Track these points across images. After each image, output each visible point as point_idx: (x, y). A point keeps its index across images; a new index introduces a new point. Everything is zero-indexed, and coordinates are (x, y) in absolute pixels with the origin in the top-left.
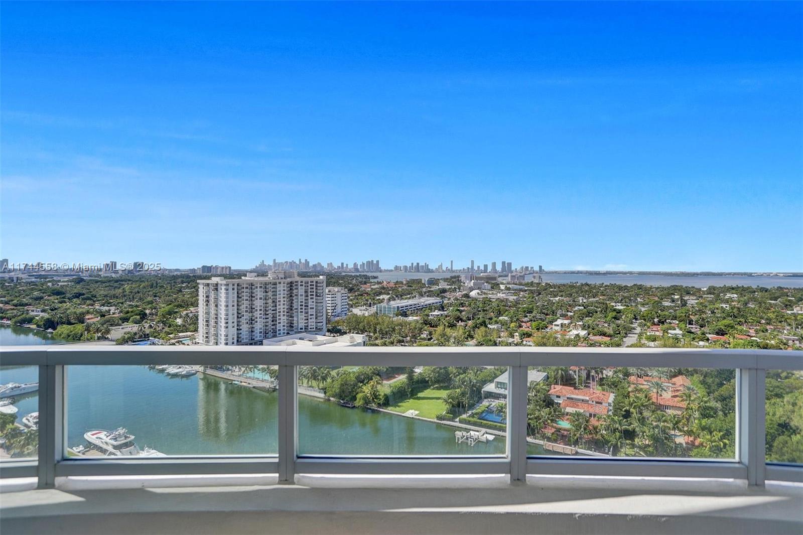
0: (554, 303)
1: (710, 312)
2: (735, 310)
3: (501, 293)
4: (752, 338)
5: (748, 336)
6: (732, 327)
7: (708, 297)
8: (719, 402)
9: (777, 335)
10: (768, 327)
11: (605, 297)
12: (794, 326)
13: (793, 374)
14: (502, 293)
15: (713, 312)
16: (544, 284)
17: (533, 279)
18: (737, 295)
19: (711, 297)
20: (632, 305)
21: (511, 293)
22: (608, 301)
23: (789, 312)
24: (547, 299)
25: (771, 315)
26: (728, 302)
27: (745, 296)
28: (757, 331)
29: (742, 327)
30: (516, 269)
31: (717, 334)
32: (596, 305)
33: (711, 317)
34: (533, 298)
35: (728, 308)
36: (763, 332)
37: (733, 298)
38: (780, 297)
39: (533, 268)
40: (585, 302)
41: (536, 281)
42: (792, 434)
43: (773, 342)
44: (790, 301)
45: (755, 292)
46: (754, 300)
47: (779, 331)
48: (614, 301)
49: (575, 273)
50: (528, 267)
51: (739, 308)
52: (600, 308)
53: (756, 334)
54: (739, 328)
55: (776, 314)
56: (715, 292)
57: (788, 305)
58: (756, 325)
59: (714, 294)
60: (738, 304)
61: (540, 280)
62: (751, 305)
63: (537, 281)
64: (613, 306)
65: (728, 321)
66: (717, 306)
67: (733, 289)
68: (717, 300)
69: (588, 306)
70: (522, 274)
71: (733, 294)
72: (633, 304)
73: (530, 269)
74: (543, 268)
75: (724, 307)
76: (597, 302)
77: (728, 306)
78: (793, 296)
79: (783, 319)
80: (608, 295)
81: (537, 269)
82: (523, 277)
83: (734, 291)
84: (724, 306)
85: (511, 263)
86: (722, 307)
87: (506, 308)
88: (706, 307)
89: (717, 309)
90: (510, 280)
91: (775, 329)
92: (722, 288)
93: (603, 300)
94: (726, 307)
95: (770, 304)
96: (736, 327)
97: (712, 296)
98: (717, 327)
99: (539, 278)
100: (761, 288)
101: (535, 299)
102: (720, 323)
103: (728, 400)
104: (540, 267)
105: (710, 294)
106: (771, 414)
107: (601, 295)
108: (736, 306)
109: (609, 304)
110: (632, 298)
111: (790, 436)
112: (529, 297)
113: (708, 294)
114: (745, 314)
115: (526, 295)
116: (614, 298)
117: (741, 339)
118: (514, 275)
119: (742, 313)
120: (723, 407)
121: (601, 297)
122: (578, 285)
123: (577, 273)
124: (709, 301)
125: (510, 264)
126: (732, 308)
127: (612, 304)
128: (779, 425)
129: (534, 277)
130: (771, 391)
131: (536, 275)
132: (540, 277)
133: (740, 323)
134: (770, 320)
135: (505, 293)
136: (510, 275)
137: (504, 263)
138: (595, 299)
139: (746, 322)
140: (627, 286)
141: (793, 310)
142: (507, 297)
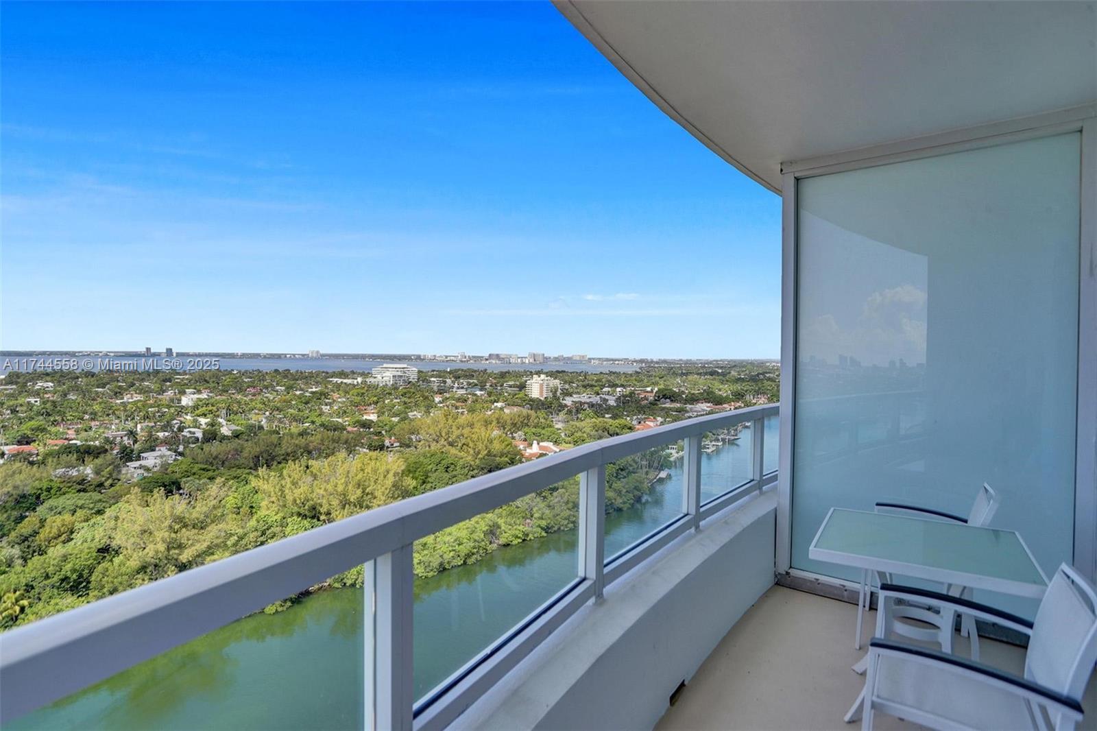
1: (9, 412)
2: (48, 405)
4: (71, 442)
5: (66, 439)
6: (43, 430)
7: (6, 389)
8: (16, 546)
9: (103, 432)
10: (93, 424)
12: (123, 418)
13: (119, 480)
15: (14, 411)
18: (53, 382)
19: (12, 389)
23: (118, 401)
25: (97, 407)
26: (38, 394)
27: (64, 384)
28: (77, 432)
29: (58, 428)
31: (20, 443)
33: (10, 419)
35: (38, 404)
36: (86, 431)
37: (47, 387)
38: (109, 383)
42: (114, 557)
43: (97, 443)
44: (120, 387)
45: (78, 378)
46: (76, 389)
47: (106, 428)
51: (54, 402)
53: (77, 435)
54: (53, 429)
55: (103, 405)
56: (19, 380)
57: (118, 393)
58: (77, 424)
59: (16, 383)
60: (53, 397)
62: (72, 397)
65: (39, 421)
66: (21, 400)
67: (47, 374)
68: (20, 393)
71: (47, 382)
75: (33, 402)
77: (38, 400)
78: (124, 381)
79: (111, 412)
83: (48, 378)
84: (32, 400)
86: (29, 403)
88: (5, 403)
89: (21, 405)
91: (101, 425)
92: (31, 374)
94: (36, 402)
95: (97, 393)
96: (49, 429)
97: (14, 387)
98: (20, 433)
100: (86, 372)
102: (24, 427)
103: (30, 539)
105: (12, 383)
106: (89, 540)
108: (51, 399)
111: (111, 561)
113: (6, 384)
114: (62, 409)
117: (56, 445)
119: (58, 408)
120: (24, 552)
124: (8, 395)
126: (44, 403)
128: (99, 551)
130: (92, 509)
133: (55, 423)
134: (95, 414)
139: (63, 420)
141: (123, 398)
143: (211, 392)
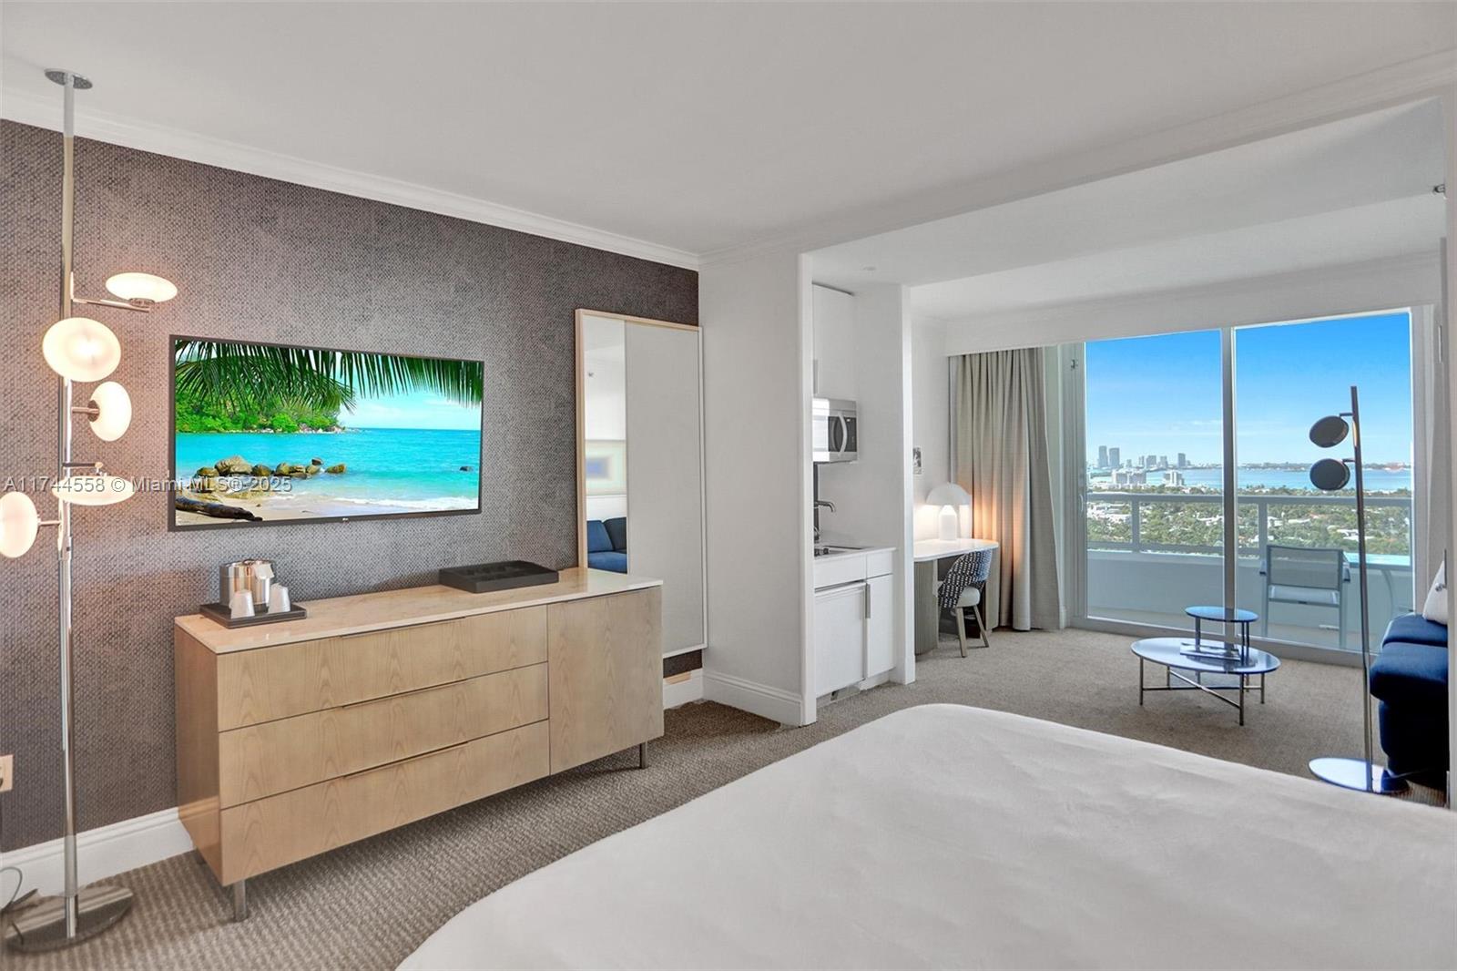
0: (1207, 528)
3: (1095, 507)
11: (1325, 517)
14: (1098, 509)
16: (1187, 491)
17: (1164, 481)
20: (1389, 534)
21: (1116, 507)
22: (1332, 524)
24: (1193, 520)
30: (1129, 461)
32: (1303, 531)
34: (1162, 518)
39: (1166, 458)
40: (1277, 527)
41: (1171, 484)
48: (1346, 525)
49: (1259, 467)
50: (1155, 457)
52: (1311, 538)
61: (1180, 482)
63: (1174, 485)
64: (1344, 535)
69: (1284, 534)
70: (1141, 471)
72: (1393, 532)
73: (1158, 460)
74: (1187, 459)
76: (1306, 526)
80: (1332, 513)
81: (1173, 461)
82: (1142, 477)
85: (1118, 450)
87: (1104, 537)
90: (1115, 483)
93: (1321, 522)
99: (1178, 479)
101: (1168, 519)
104: (1182, 456)
107: (1316, 513)
109: (1334, 530)
110: (1391, 519)
112: (1155, 516)
115: (1148, 512)
116: (1348, 518)
118: (1124, 472)
121: (1315, 517)
122: (1264, 491)
123: (1263, 468)
125: (1116, 452)
127: (1339, 531)
129: (1167, 477)
131: (1170, 472)
132: (1179, 476)
135: (1104, 508)
136: (1114, 472)
137: (1103, 449)
138: (1300, 521)
140: (1382, 494)
142: (1107, 516)
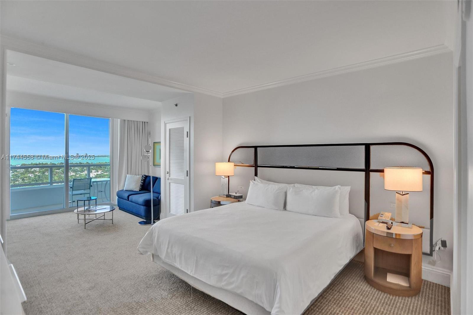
1: (21, 180)
2: (37, 177)
7: (20, 171)
18: (39, 168)
19: (22, 171)
26: (33, 173)
33: (23, 183)
35: (33, 177)
37: (37, 170)
51: (39, 176)
62: (47, 174)
66: (25, 176)
68: (26, 172)
75: (31, 176)
77: (33, 175)
88: (19, 177)
92: (30, 165)
95: (56, 172)
97: (24, 170)
108: (38, 174)
114: (42, 179)
124: (21, 173)
143: (102, 171)
